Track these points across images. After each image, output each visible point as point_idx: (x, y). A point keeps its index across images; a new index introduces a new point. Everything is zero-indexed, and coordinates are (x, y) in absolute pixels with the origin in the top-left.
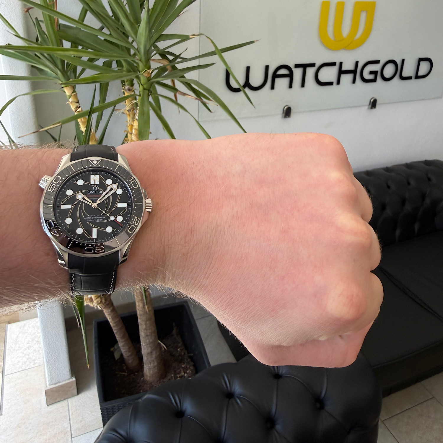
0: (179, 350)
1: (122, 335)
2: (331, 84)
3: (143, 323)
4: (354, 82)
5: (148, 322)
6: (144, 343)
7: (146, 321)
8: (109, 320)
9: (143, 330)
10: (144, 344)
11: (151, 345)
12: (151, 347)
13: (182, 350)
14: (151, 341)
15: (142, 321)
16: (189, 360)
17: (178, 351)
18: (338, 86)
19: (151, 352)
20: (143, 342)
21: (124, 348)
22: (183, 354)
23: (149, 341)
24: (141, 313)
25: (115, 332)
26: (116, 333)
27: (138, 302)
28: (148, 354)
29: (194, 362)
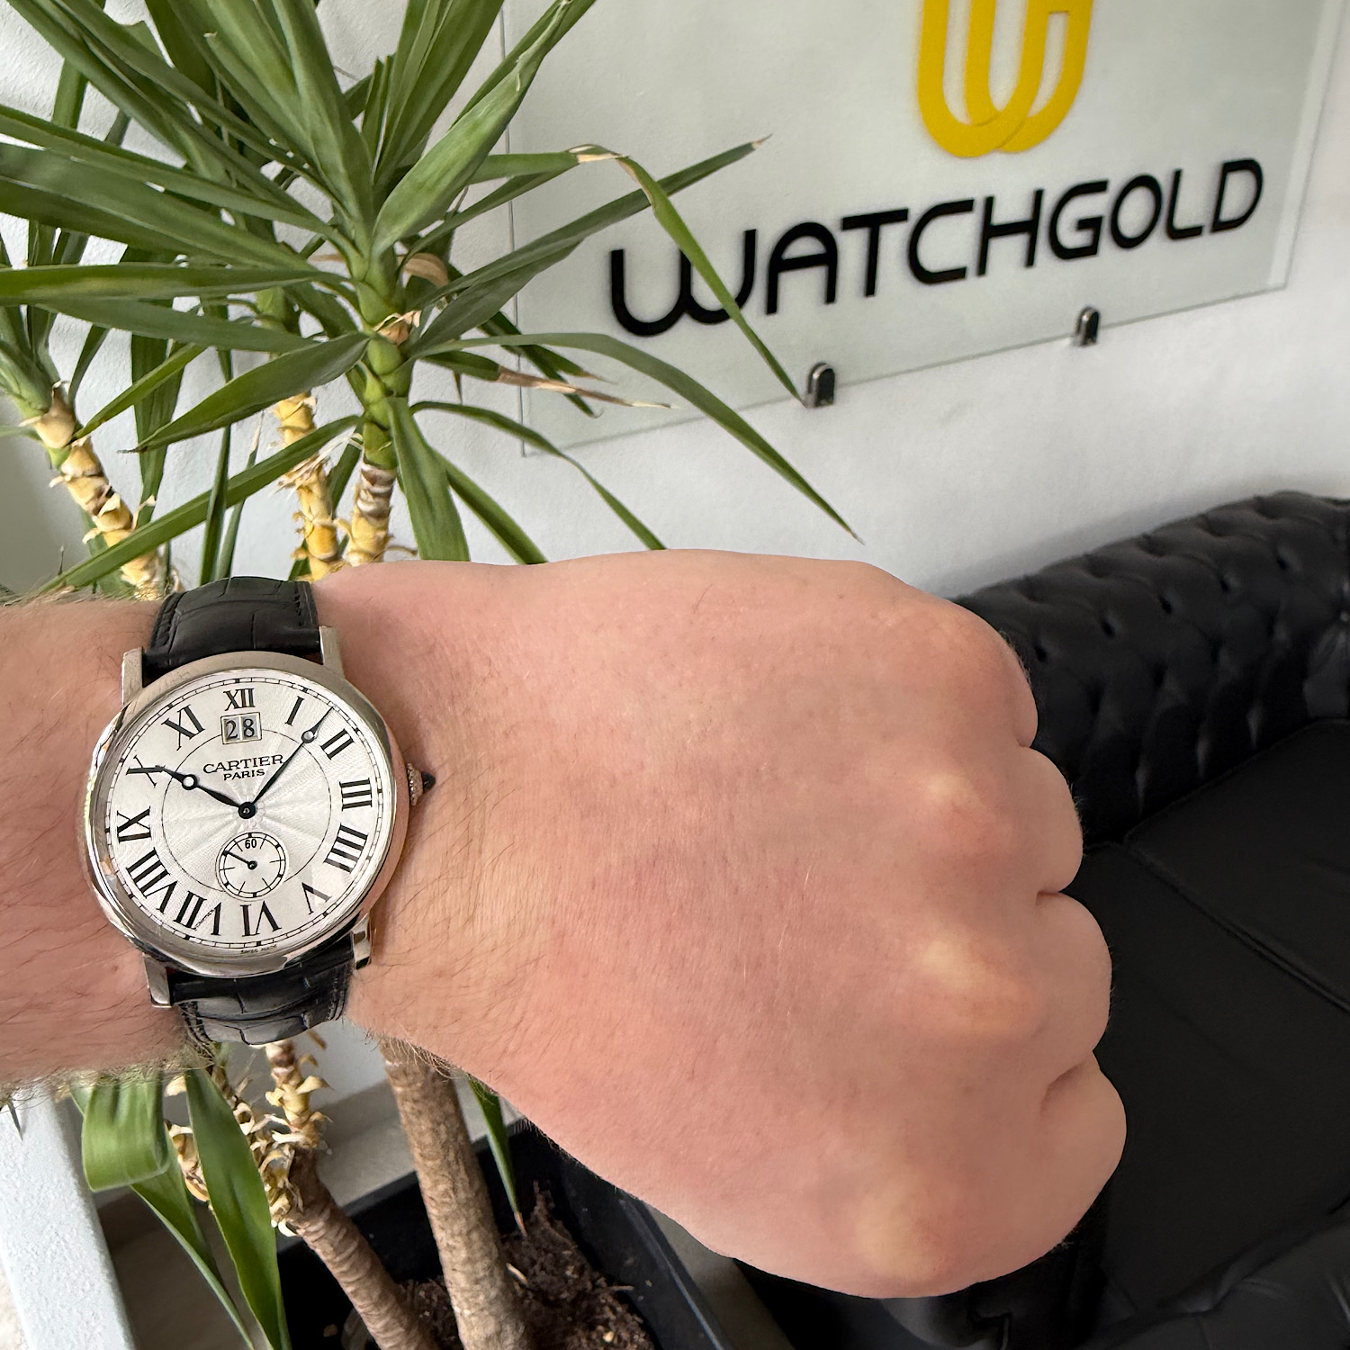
0: (569, 1273)
1: (375, 1295)
2: (958, 274)
3: (459, 1243)
4: (1030, 261)
5: (475, 1236)
6: (469, 1309)
7: (469, 1233)
8: (323, 1258)
9: (458, 1267)
10: (467, 1312)
11: (493, 1309)
12: (496, 1316)
13: (580, 1271)
14: (493, 1293)
15: (453, 1236)
16: (619, 1309)
17: (566, 1279)
18: (983, 280)
19: (498, 1333)
20: (465, 1305)
21: (389, 1334)
22: (589, 1285)
23: (487, 1297)
24: (446, 1210)
25: (348, 1290)
26: (355, 1293)
27: (428, 1174)
28: (488, 1339)
29: (640, 1315)
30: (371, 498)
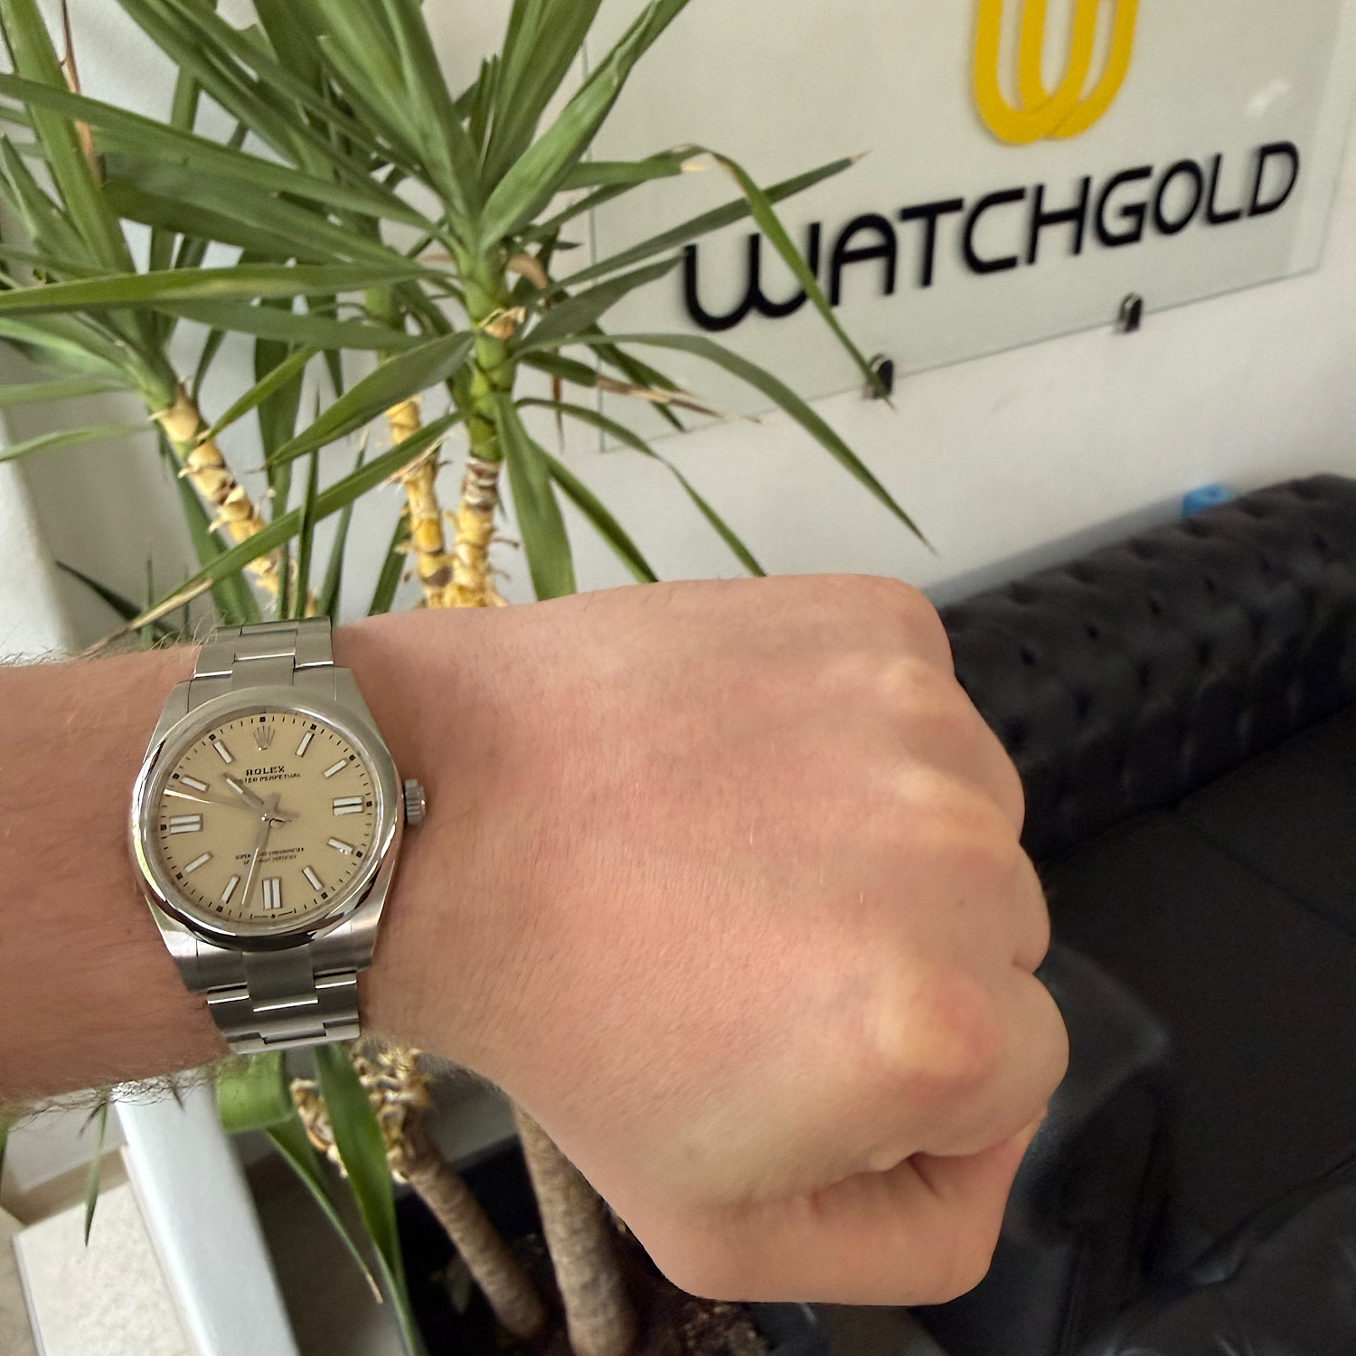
30: (477, 491)
